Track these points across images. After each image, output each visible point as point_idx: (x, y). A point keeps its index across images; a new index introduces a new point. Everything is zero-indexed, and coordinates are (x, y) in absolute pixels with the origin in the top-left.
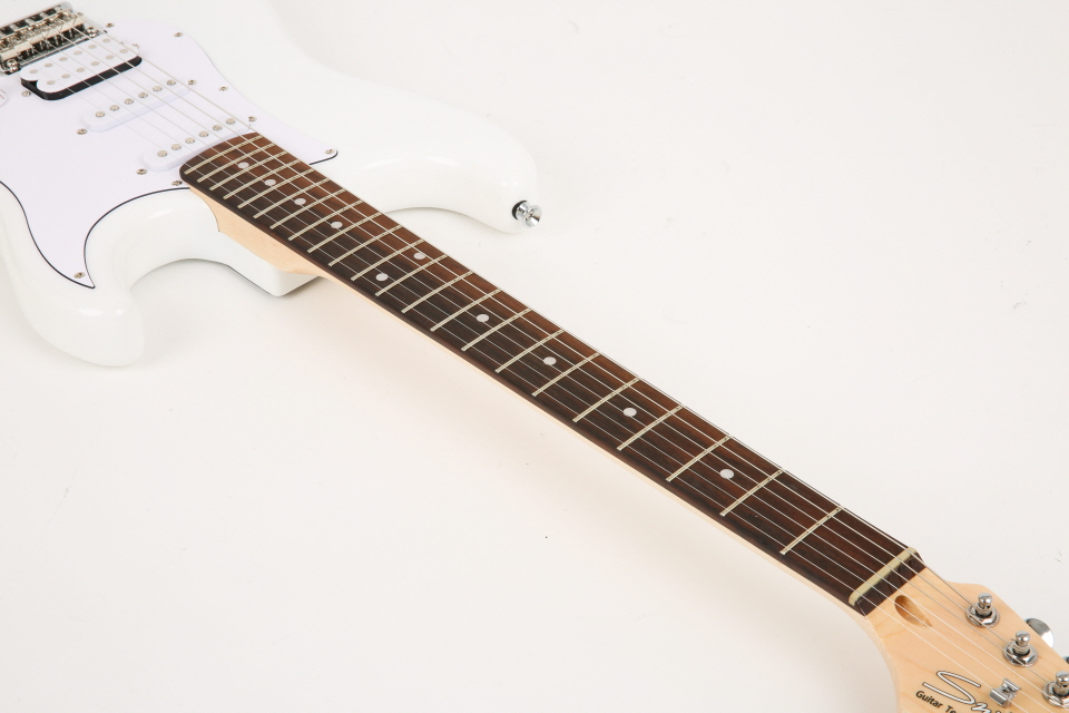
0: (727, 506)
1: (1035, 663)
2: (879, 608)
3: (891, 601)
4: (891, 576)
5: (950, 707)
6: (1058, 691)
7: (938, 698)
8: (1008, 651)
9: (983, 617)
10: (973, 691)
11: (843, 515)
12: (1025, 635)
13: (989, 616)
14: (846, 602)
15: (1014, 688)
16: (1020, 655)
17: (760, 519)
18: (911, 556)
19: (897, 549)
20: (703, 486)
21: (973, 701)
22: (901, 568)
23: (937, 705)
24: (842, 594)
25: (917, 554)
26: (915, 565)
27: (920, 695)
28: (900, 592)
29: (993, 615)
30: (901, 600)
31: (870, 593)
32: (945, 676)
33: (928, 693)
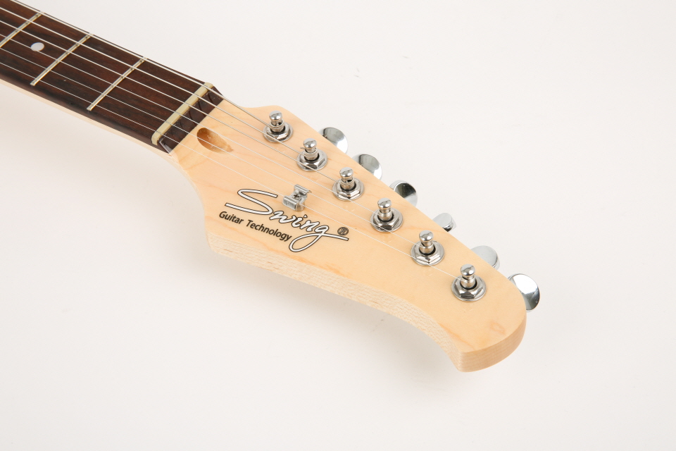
0: (36, 75)
1: (325, 166)
2: (181, 144)
3: (192, 136)
4: (190, 112)
5: (250, 221)
6: (345, 187)
7: (239, 215)
8: (301, 161)
9: (278, 133)
10: (270, 201)
11: (147, 65)
12: (312, 142)
13: (283, 131)
14: (150, 143)
15: (304, 192)
16: (311, 161)
17: (68, 82)
18: (209, 91)
19: (193, 86)
20: (15, 62)
21: (271, 211)
22: (199, 104)
23: (239, 221)
24: (145, 136)
25: (214, 88)
26: (213, 98)
27: (223, 216)
28: (200, 126)
29: (287, 129)
30: (204, 134)
31: (171, 131)
32: (244, 193)
33: (230, 212)
